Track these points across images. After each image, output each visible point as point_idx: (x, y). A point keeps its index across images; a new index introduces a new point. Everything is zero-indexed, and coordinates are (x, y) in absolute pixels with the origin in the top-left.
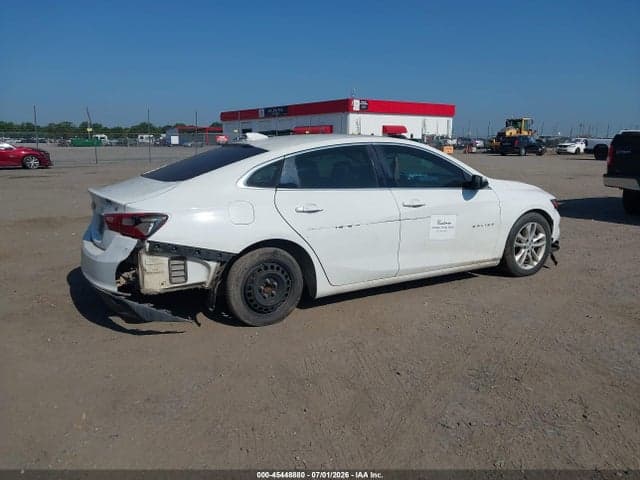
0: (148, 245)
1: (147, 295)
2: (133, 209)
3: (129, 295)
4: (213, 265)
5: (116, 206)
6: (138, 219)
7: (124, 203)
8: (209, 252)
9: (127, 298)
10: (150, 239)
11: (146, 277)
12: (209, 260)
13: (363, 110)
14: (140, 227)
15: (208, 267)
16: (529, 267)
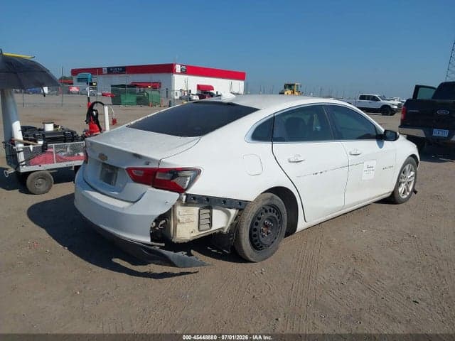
0: (184, 197)
1: (178, 243)
2: (168, 164)
3: (163, 244)
4: (233, 212)
5: (148, 160)
6: (175, 172)
7: (158, 158)
8: (232, 201)
9: (161, 247)
10: (188, 192)
11: (179, 227)
12: (230, 208)
13: (182, 73)
14: (177, 181)
15: (228, 214)
16: (405, 196)
